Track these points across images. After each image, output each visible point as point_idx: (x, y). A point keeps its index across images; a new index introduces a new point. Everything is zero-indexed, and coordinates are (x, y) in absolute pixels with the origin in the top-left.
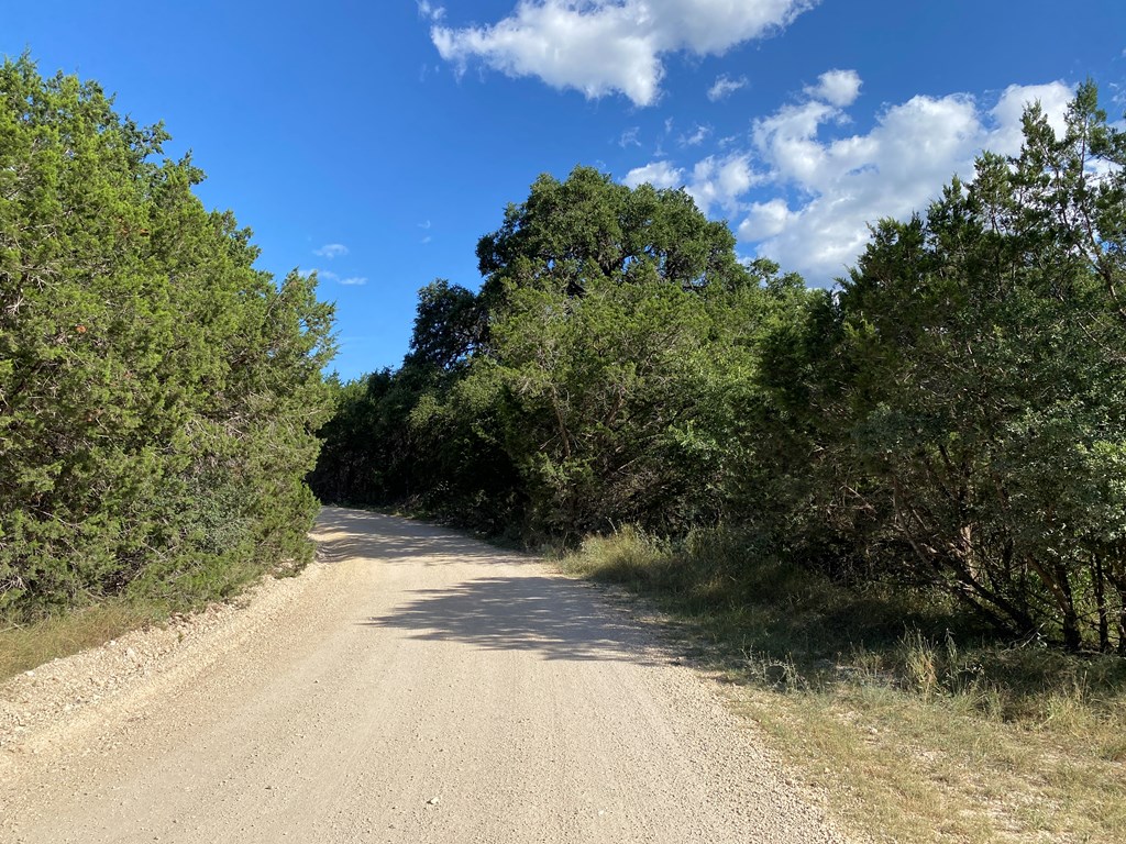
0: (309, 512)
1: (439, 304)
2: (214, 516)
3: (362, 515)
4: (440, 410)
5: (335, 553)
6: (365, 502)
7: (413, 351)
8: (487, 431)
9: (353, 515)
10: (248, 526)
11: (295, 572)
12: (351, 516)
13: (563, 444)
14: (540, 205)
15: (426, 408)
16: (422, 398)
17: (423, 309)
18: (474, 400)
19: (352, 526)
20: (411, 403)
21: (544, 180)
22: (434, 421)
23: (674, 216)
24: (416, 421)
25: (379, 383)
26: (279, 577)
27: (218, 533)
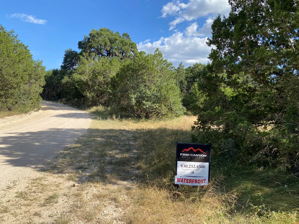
0: (40, 100)
1: (69, 54)
2: (25, 100)
3: (51, 103)
4: (69, 80)
5: (44, 109)
6: (52, 100)
7: (63, 65)
8: (78, 86)
9: (48, 102)
10: (30, 102)
11: (38, 111)
12: (47, 103)
13: (91, 90)
14: (92, 36)
15: (66, 79)
16: (65, 77)
17: (65, 55)
18: (76, 79)
19: (48, 105)
20: (62, 78)
21: (93, 30)
22: (67, 82)
23: (122, 41)
24: (63, 82)
25: (55, 72)
26: (35, 111)
27: (25, 102)
